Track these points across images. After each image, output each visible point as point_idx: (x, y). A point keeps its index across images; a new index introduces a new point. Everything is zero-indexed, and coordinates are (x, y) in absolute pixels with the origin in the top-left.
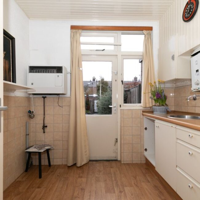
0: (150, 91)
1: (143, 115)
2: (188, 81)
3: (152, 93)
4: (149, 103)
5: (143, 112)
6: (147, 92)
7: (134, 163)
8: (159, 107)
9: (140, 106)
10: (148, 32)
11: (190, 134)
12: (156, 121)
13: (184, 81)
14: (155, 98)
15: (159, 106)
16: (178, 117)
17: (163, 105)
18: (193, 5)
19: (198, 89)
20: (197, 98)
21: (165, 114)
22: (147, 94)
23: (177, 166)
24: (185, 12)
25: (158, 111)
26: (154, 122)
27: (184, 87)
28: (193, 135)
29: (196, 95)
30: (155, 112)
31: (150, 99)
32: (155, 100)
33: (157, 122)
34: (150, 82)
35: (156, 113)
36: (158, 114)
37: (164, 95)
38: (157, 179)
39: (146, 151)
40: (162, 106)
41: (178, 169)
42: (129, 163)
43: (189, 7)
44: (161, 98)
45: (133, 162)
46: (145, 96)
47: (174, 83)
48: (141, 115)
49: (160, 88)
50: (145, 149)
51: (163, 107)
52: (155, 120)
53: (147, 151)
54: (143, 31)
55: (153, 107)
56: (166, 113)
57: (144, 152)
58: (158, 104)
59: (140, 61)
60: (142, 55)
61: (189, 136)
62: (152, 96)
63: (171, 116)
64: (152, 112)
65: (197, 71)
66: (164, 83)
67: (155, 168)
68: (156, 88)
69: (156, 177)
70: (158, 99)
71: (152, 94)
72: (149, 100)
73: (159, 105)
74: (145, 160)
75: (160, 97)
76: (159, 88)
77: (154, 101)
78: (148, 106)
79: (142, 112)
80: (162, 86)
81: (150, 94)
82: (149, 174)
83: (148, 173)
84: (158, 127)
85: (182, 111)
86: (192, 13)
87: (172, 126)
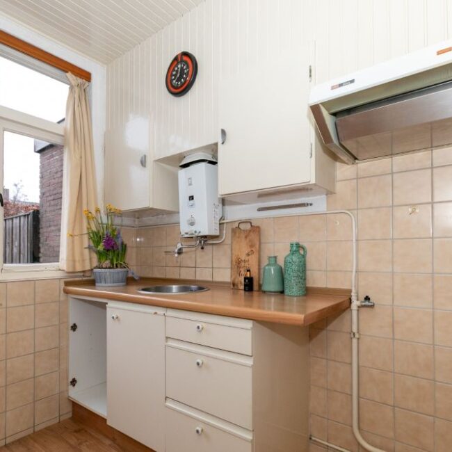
0: (85, 231)
1: (67, 292)
2: (165, 216)
3: (91, 235)
4: (83, 260)
5: (67, 284)
6: (77, 232)
7: (40, 431)
8: (112, 270)
9: (57, 270)
10: (80, 80)
11: (198, 325)
12: (111, 305)
13: (158, 215)
14: (101, 248)
15: (110, 268)
16: (158, 290)
17: (119, 266)
18: (188, 67)
19: (193, 232)
20: (184, 250)
21: (123, 286)
22: (77, 239)
23: (166, 397)
24: (172, 75)
25: (108, 280)
26: (105, 308)
27: (157, 227)
28: (204, 325)
29: (182, 245)
30: (101, 282)
31: (87, 251)
32: (99, 253)
33: (112, 308)
34: (85, 208)
35: (103, 284)
36: (109, 286)
37: (122, 243)
38: (110, 445)
39: (74, 385)
40: (117, 267)
41: (169, 404)
42: (24, 437)
43: (179, 66)
44: (115, 248)
45: (37, 429)
46: (73, 242)
47: (137, 216)
48: (62, 292)
49: (112, 225)
50: (70, 380)
51: (119, 270)
52: (107, 303)
53: (77, 385)
54: (67, 72)
55: (95, 270)
56: (124, 284)
57: (67, 391)
58: (107, 263)
59: (38, 149)
60: (62, 134)
61: (198, 327)
62: (92, 244)
63: (144, 290)
64: (92, 283)
65: (191, 198)
66: (121, 214)
67: (104, 420)
68: (102, 223)
69: (108, 442)
70: (108, 250)
71: (90, 238)
72: (82, 254)
73: (109, 265)
74: (70, 408)
75: (113, 247)
76: (107, 224)
77: (95, 256)
78: (79, 268)
79: (63, 286)
80: (117, 221)
81: (86, 238)
82: (88, 443)
83: (86, 441)
84: (117, 318)
85: (154, 276)
86: (185, 82)
87: (156, 313)
